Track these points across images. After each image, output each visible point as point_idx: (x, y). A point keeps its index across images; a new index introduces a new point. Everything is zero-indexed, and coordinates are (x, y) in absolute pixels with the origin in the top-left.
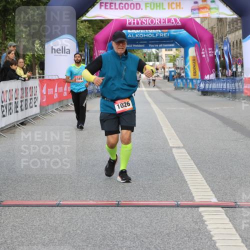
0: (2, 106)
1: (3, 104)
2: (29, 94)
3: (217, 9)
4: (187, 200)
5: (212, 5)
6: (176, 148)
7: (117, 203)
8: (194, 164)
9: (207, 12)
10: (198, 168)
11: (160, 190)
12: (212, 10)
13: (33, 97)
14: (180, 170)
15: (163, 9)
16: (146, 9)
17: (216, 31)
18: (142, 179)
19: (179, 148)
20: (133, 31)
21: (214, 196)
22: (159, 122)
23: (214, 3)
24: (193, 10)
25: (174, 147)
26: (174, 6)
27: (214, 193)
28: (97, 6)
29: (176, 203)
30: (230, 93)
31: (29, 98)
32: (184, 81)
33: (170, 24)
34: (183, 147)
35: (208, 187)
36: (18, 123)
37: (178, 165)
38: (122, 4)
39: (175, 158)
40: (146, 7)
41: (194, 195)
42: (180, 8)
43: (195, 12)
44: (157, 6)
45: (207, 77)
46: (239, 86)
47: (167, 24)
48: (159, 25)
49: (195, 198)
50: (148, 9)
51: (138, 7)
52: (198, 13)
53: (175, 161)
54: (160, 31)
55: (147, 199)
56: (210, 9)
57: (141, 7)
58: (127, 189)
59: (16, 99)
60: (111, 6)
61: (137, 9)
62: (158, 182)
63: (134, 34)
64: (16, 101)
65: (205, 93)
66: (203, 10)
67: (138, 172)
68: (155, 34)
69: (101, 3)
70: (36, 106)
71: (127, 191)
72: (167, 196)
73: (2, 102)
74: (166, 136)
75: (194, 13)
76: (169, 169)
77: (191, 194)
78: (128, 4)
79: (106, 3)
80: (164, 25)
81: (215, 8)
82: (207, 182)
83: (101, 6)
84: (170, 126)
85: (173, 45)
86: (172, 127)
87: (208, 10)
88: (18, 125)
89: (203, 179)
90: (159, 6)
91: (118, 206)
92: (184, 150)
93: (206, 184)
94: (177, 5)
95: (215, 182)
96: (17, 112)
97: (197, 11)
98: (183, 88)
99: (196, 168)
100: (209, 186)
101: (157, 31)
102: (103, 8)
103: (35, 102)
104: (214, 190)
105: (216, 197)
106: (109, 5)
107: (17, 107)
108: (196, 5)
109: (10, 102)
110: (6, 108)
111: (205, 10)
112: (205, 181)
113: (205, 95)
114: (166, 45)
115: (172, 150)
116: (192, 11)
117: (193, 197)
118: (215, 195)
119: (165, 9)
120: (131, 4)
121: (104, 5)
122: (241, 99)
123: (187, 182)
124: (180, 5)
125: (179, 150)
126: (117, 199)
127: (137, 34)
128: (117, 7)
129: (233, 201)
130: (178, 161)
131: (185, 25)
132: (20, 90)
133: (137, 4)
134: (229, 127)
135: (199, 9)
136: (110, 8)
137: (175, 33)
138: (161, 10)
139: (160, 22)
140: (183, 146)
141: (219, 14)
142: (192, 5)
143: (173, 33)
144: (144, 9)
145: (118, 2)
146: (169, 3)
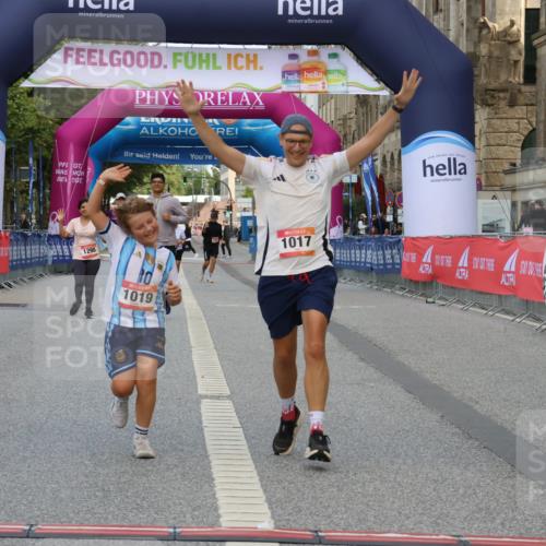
3: (344, 73)
4: (202, 525)
5: (332, 65)
6: (212, 397)
7: (27, 528)
8: (243, 437)
9: (319, 79)
10: (251, 447)
11: (144, 499)
12: (330, 77)
14: (206, 451)
15: (216, 67)
16: (175, 66)
17: (354, 128)
18: (106, 471)
19: (218, 398)
20: (152, 120)
21: (270, 514)
22: (188, 337)
23: (335, 60)
24: (286, 73)
25: (206, 397)
26: (242, 62)
27: (271, 508)
28: (58, 56)
29: (171, 530)
30: (374, 274)
34: (228, 397)
35: (260, 493)
37: (204, 440)
38: (119, 53)
39: (201, 422)
40: (175, 62)
41: (221, 511)
42: (255, 68)
43: (290, 77)
44: (201, 61)
46: (392, 257)
47: (231, 106)
49: (221, 520)
50: (181, 66)
51: (156, 63)
52: (299, 81)
53: (201, 429)
54: (216, 121)
55: (106, 519)
56: (326, 72)
57: (164, 62)
58: (63, 495)
60: (90, 56)
61: (153, 66)
62: (145, 479)
63: (156, 128)
66: (310, 75)
67: (103, 454)
69: (67, 49)
71: (61, 500)
72: (156, 513)
74: (196, 369)
75: (287, 81)
76: (180, 447)
77: (216, 509)
78: (131, 53)
79: (79, 50)
81: (339, 71)
82: (261, 480)
83: (66, 56)
84: (212, 346)
86: (216, 348)
87: (321, 75)
89: (255, 474)
90: (207, 61)
91: (28, 537)
92: (228, 404)
93: (258, 486)
94: (248, 61)
95: (280, 482)
97: (296, 76)
99: (246, 447)
100: (265, 491)
101: (211, 120)
102: (71, 61)
104: (273, 500)
105: (273, 517)
106: (85, 54)
108: (294, 62)
111: (315, 75)
112: (256, 479)
115: (198, 403)
116: (283, 76)
117: (219, 516)
118: (272, 513)
119: (220, 68)
120: (139, 53)
121: (74, 53)
122: (397, 286)
123: (213, 479)
124: (255, 61)
125: (218, 403)
126: (30, 518)
127: (163, 126)
128: (106, 59)
129: (312, 528)
130: (206, 429)
131: (273, 108)
133: (153, 54)
134: (350, 353)
135: (300, 72)
136: (90, 63)
137: (253, 128)
138: (211, 71)
139: (215, 100)
140: (229, 393)
141: (348, 84)
142: (286, 61)
143: (248, 128)
144: (170, 66)
145: (108, 47)
146: (229, 55)
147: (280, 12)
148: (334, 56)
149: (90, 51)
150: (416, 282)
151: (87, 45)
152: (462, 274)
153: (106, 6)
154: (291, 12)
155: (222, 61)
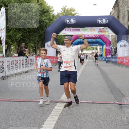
0: (15, 66)
1: (16, 65)
2: (30, 61)
3: (108, 32)
5: (106, 30)
9: (104, 33)
12: (106, 32)
13: (32, 63)
15: (88, 31)
16: (82, 31)
24: (99, 32)
26: (92, 30)
28: (64, 30)
30: (114, 63)
31: (30, 63)
32: (101, 58)
33: (95, 37)
36: (24, 72)
38: (73, 29)
40: (82, 30)
42: (94, 31)
44: (86, 30)
45: (108, 56)
46: (116, 60)
47: (94, 37)
48: (91, 37)
50: (83, 31)
54: (93, 39)
56: (105, 32)
57: (80, 30)
59: (23, 63)
60: (69, 30)
61: (78, 31)
64: (23, 64)
65: (107, 62)
68: (91, 40)
70: (33, 66)
73: (16, 64)
75: (99, 33)
78: (75, 29)
80: (93, 37)
81: (107, 31)
85: (98, 44)
88: (24, 73)
90: (87, 30)
94: (93, 30)
96: (23, 68)
97: (100, 32)
98: (101, 60)
101: (92, 39)
102: (66, 31)
103: (33, 65)
106: (68, 29)
107: (23, 66)
108: (100, 30)
109: (20, 64)
110: (17, 67)
111: (104, 32)
113: (107, 63)
114: (95, 45)
120: (76, 29)
121: (66, 29)
124: (94, 30)
128: (71, 30)
131: (100, 37)
132: (25, 60)
133: (79, 29)
135: (101, 31)
136: (69, 31)
138: (88, 32)
141: (109, 33)
142: (99, 30)
143: (98, 40)
144: (81, 31)
145: (71, 28)
146: (90, 29)
147: (98, 22)
148: (107, 29)
149: (69, 29)
150: (119, 64)
151: (68, 28)
152: (124, 63)
153: (71, 22)
154: (100, 22)
155: (89, 30)
